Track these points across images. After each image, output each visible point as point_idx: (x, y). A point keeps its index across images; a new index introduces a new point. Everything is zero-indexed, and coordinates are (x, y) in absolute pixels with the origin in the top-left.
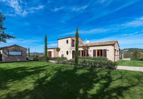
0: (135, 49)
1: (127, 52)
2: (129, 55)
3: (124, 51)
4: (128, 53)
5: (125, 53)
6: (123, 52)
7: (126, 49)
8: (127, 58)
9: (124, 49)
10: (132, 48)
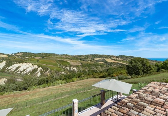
0: (29, 53)
1: (21, 56)
2: (23, 59)
3: (18, 55)
4: (23, 57)
5: (20, 57)
6: (16, 56)
7: (20, 53)
8: (21, 63)
9: (18, 53)
10: (27, 52)
